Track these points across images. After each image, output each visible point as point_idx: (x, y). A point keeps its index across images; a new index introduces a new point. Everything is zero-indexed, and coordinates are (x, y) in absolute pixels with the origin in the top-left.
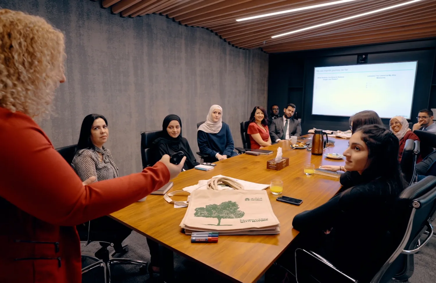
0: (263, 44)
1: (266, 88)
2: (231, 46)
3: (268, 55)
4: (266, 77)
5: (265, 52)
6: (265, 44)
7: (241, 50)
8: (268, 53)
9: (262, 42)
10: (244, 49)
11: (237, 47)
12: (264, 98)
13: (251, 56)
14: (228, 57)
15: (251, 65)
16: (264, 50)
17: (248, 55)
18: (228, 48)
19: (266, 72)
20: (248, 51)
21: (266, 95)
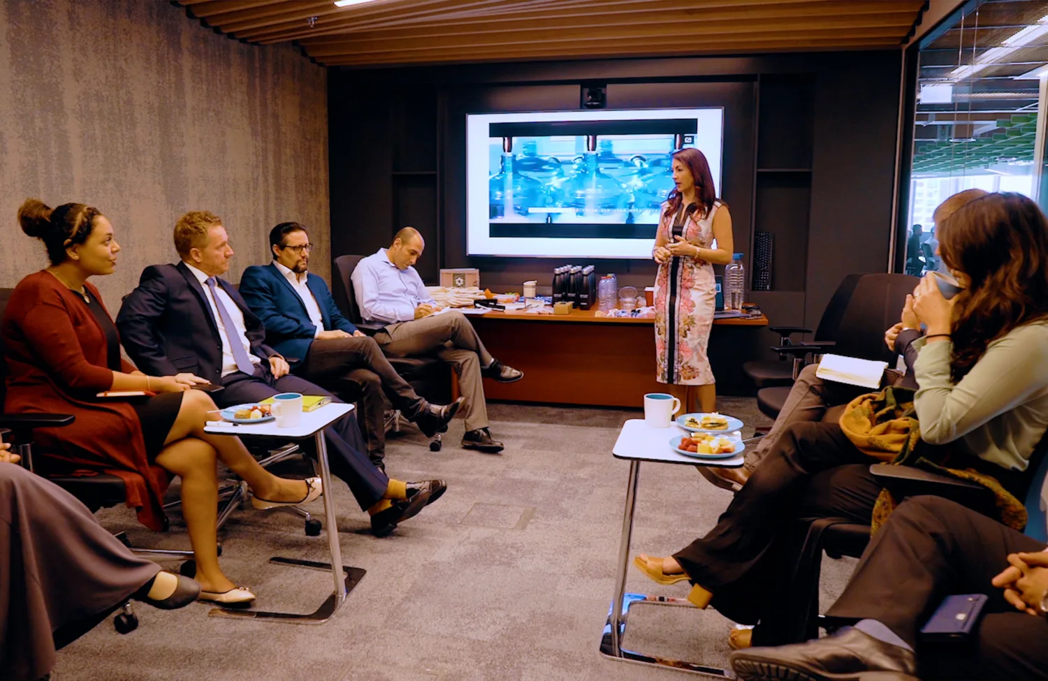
0: (308, 28)
1: (323, 176)
2: (197, 23)
3: (323, 71)
4: (322, 140)
5: (313, 60)
6: (316, 26)
7: (234, 44)
8: (321, 65)
9: (304, 20)
10: (243, 41)
11: (217, 30)
12: (320, 207)
13: (270, 70)
14: (187, 62)
15: (269, 96)
16: (311, 54)
17: (257, 65)
18: (187, 30)
19: (321, 125)
20: (256, 49)
21: (323, 198)
